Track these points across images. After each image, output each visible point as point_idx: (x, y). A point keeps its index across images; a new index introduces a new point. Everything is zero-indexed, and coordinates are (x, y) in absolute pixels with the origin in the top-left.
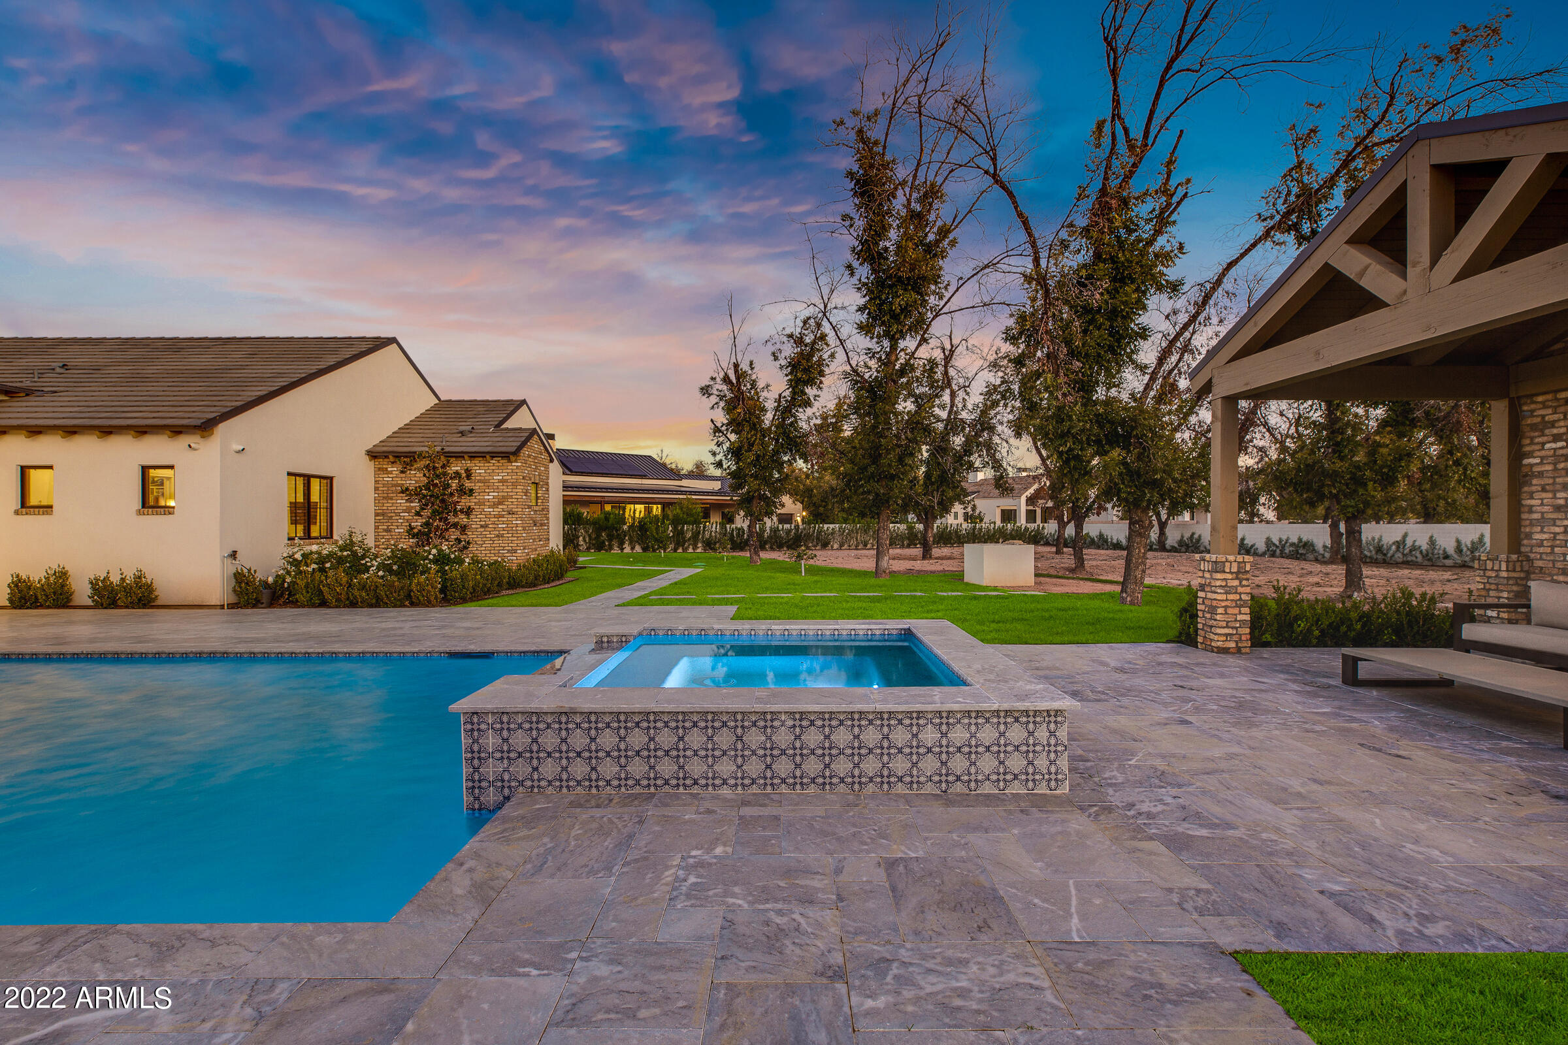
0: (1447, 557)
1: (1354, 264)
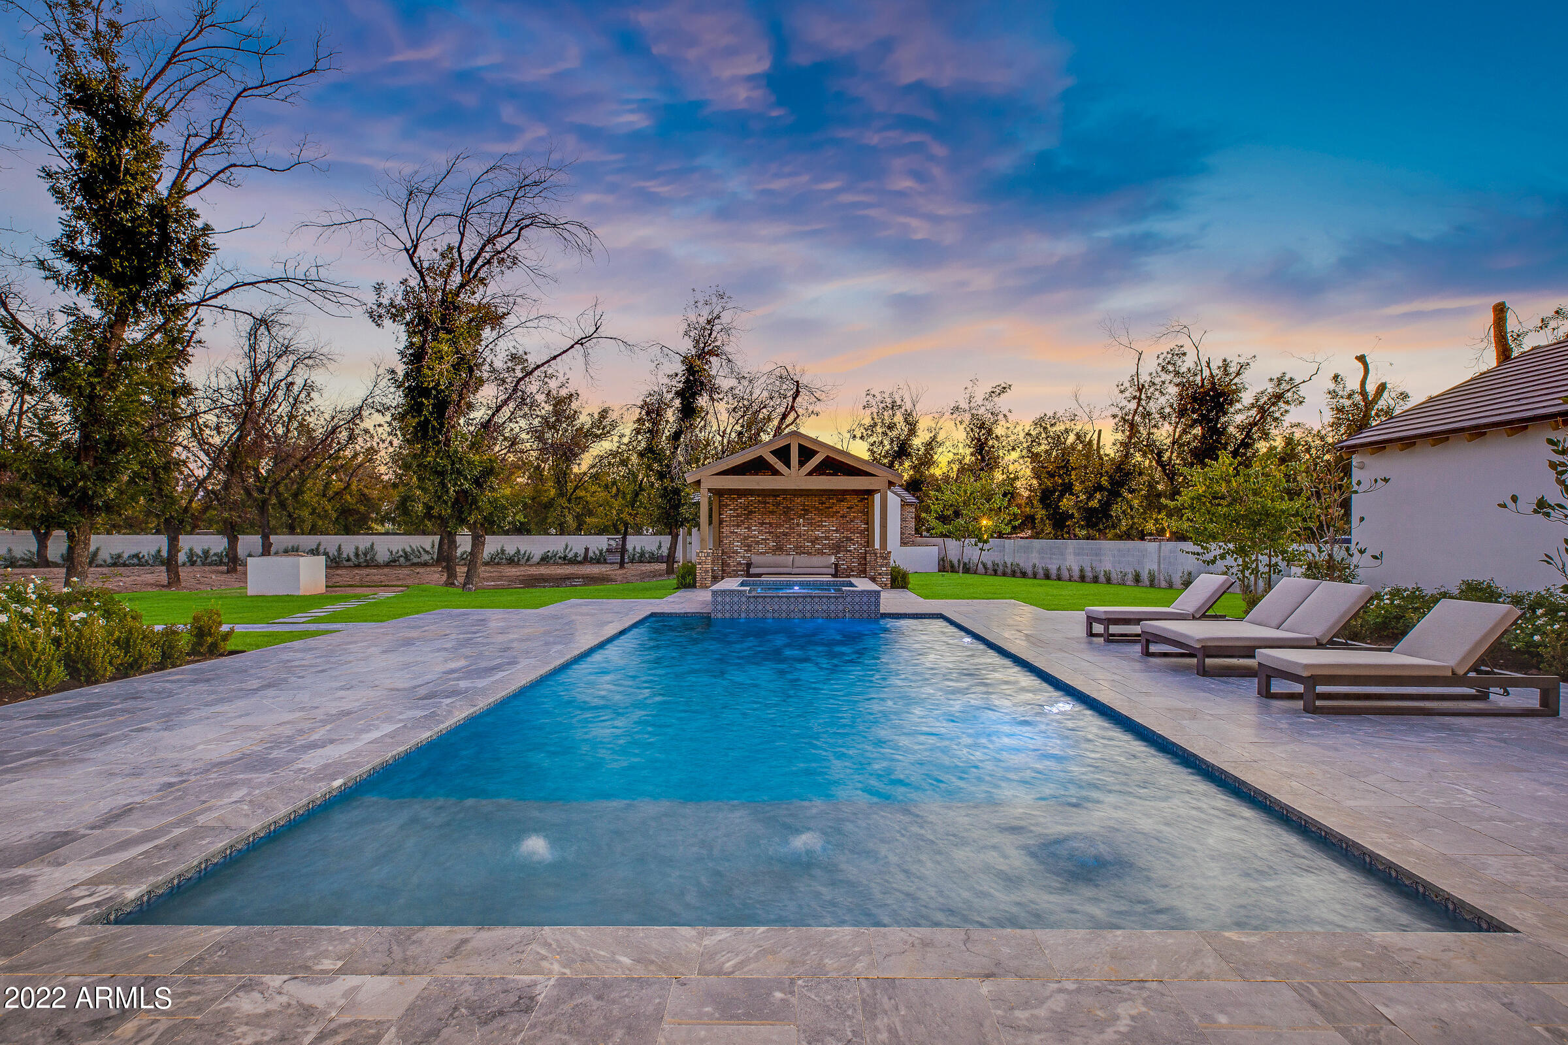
0: (349, 560)
1: (773, 460)
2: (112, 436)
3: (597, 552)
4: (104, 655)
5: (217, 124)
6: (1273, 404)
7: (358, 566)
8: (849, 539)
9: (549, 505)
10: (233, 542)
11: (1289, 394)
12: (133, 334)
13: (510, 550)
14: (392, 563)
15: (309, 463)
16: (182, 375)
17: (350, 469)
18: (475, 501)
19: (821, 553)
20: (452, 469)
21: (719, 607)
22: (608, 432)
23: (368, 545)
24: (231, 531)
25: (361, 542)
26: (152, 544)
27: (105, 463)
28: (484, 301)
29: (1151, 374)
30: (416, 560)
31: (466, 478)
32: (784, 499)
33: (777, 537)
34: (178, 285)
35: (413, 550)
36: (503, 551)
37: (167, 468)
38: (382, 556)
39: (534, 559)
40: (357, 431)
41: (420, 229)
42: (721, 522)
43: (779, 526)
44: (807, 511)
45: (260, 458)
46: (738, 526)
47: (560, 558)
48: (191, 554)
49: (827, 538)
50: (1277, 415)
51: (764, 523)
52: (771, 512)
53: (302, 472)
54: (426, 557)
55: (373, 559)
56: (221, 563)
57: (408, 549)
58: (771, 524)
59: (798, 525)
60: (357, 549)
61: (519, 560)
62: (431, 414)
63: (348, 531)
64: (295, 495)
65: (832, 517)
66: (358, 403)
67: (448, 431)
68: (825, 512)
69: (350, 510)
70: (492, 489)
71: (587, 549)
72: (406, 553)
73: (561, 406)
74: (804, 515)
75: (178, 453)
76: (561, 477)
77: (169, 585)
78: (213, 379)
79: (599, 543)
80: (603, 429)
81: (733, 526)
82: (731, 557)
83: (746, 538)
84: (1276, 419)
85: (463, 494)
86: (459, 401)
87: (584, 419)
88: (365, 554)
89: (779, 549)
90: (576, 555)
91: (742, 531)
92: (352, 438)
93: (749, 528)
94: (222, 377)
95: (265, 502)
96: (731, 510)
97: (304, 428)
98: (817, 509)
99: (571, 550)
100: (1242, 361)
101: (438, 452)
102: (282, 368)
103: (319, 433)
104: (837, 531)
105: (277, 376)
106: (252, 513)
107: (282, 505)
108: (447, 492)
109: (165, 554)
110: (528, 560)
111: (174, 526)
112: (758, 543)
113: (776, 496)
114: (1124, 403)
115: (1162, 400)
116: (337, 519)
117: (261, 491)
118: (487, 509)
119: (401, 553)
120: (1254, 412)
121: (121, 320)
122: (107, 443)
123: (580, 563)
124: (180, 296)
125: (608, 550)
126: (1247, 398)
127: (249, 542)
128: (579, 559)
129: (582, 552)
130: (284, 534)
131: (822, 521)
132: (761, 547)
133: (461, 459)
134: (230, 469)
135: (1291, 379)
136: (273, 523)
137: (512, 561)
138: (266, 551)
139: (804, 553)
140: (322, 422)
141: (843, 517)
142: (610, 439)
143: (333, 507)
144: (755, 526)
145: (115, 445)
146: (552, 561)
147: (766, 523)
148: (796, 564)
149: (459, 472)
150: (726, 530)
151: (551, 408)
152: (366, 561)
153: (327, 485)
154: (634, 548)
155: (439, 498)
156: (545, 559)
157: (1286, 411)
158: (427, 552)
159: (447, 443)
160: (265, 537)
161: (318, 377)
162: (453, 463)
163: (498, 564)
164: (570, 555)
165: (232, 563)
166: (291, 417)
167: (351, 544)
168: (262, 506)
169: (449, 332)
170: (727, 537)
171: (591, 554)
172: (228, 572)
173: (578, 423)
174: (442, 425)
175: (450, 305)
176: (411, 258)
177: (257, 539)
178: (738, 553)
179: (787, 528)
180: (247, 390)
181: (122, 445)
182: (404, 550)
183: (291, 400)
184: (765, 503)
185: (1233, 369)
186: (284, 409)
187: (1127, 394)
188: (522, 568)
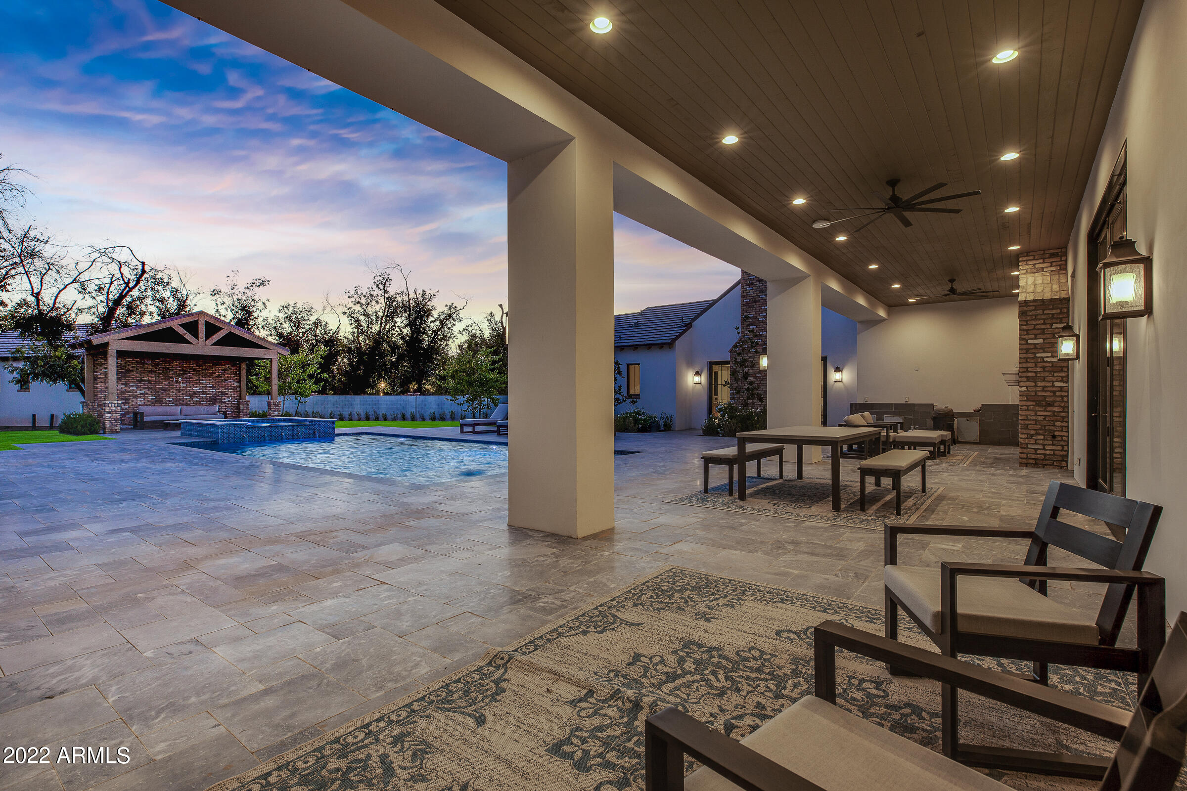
1: (182, 332)
6: (447, 320)
8: (224, 394)
11: (455, 315)
19: (198, 404)
29: (368, 288)
33: (156, 392)
42: (95, 378)
43: (158, 383)
44: (185, 372)
49: (203, 393)
50: (450, 326)
51: (142, 381)
52: (149, 371)
58: (149, 381)
59: (177, 382)
65: (209, 377)
68: (204, 373)
74: (184, 374)
83: (123, 393)
84: (449, 328)
89: (158, 401)
93: (126, 385)
98: (194, 370)
100: (432, 292)
104: (213, 387)
112: (136, 397)
113: (154, 359)
114: (351, 305)
115: (377, 307)
120: (438, 323)
126: (435, 314)
131: (199, 380)
135: (456, 307)
141: (218, 376)
144: (133, 382)
147: (144, 381)
148: (184, 413)
157: (454, 325)
179: (166, 385)
185: (428, 297)
187: (353, 299)
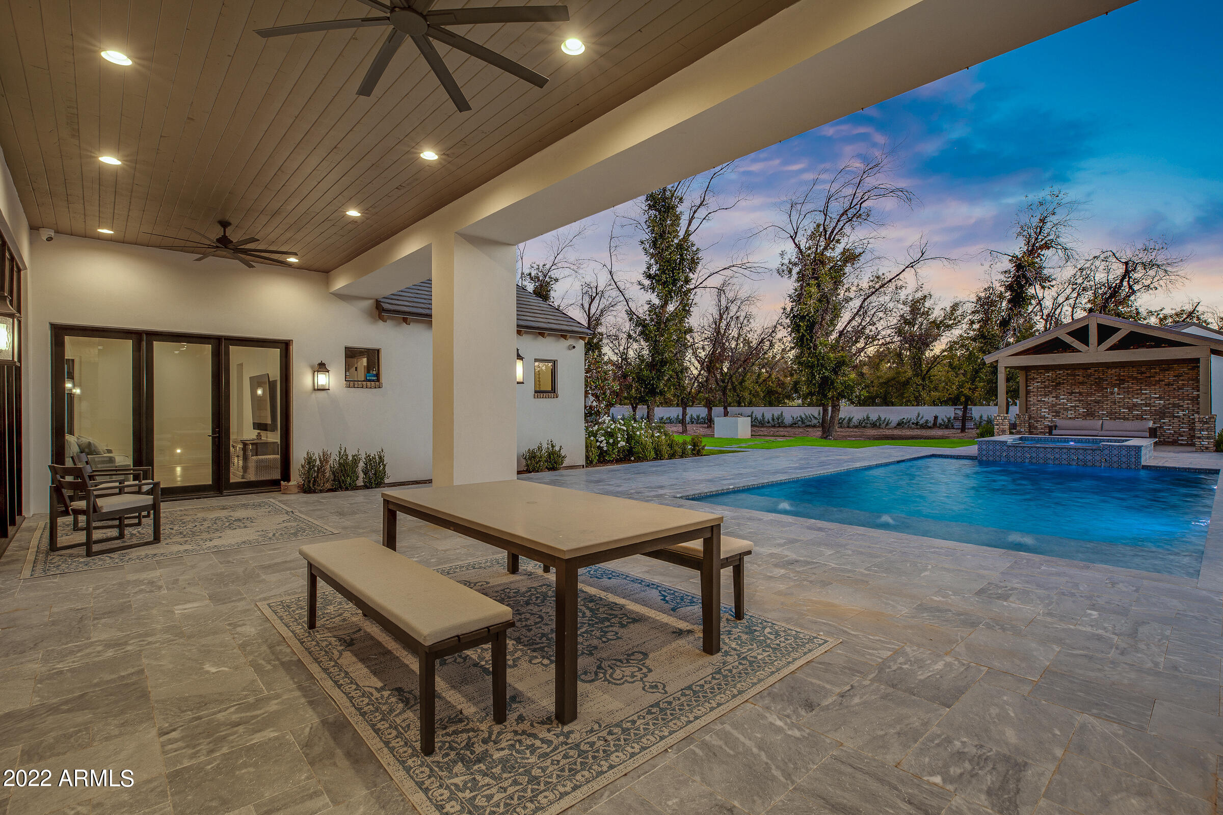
0: (768, 422)
1: (1069, 340)
2: (662, 359)
3: (946, 420)
4: (665, 449)
5: (703, 196)
7: (774, 426)
8: (1176, 405)
9: (907, 382)
10: (710, 410)
12: (671, 308)
13: (874, 417)
14: (793, 425)
15: (748, 363)
16: (688, 323)
17: (771, 365)
18: (832, 383)
19: (1140, 418)
20: (818, 364)
21: (984, 453)
22: (959, 322)
23: (779, 413)
24: (709, 405)
25: (776, 411)
26: (674, 412)
27: (661, 372)
28: (848, 247)
30: (808, 423)
31: (826, 369)
32: (1095, 371)
33: (1088, 404)
34: (687, 281)
35: (806, 416)
36: (868, 418)
37: (682, 372)
38: (788, 420)
39: (892, 424)
40: (774, 341)
41: (799, 222)
42: (1028, 392)
43: (1091, 394)
44: (1123, 381)
45: (722, 362)
46: (1046, 395)
47: (913, 424)
48: (692, 418)
49: (1148, 405)
51: (1073, 393)
52: (1080, 383)
53: (745, 369)
54: (815, 422)
55: (782, 422)
56: (705, 423)
57: (803, 416)
58: (1080, 393)
59: (1112, 393)
60: (773, 415)
61: (880, 425)
62: (806, 331)
63: (771, 404)
64: (741, 383)
65: (1155, 385)
66: (775, 324)
67: (815, 341)
68: (1148, 382)
69: (772, 391)
70: (844, 375)
71: (936, 417)
72: (802, 418)
73: (916, 307)
74: (1120, 384)
75: (686, 364)
76: (917, 361)
77: (682, 433)
78: (702, 321)
79: (947, 412)
80: (955, 319)
81: (1041, 395)
82: (1039, 421)
83: (1054, 405)
85: (825, 379)
86: (822, 321)
87: (937, 314)
88: (778, 419)
89: (1090, 415)
90: (927, 422)
91: (1050, 399)
92: (772, 345)
93: (1057, 397)
94: (705, 319)
95: (725, 387)
96: (1038, 382)
97: (747, 342)
98: (1135, 378)
99: (922, 418)
101: (809, 354)
102: (733, 309)
103: (754, 344)
104: (1160, 398)
105: (732, 314)
106: (719, 395)
107: (734, 389)
108: (815, 378)
109: (681, 417)
110: (887, 424)
111: (684, 404)
112: (1067, 410)
113: (1086, 369)
116: (764, 397)
117: (723, 381)
118: (840, 388)
119: (799, 418)
121: (666, 304)
122: (661, 362)
123: (930, 428)
124: (688, 286)
125: (955, 418)
127: (718, 410)
128: (929, 425)
129: (932, 420)
130: (734, 406)
131: (1142, 390)
132: (1071, 414)
133: (823, 357)
134: (709, 371)
136: (729, 400)
137: (874, 425)
138: (726, 414)
139: (1120, 419)
140: (756, 336)
141: (1168, 384)
142: (960, 327)
143: (762, 389)
144: (1064, 395)
145: (664, 363)
146: (906, 426)
147: (1076, 393)
148: (1105, 427)
149: (822, 365)
150: (1032, 399)
151: (908, 309)
152: (778, 423)
153: (759, 375)
154: (981, 417)
155: (811, 382)
156: (900, 424)
158: (815, 418)
159: (815, 347)
160: (725, 408)
161: (753, 310)
162: (818, 360)
163: (864, 427)
164: (921, 422)
165: (709, 422)
166: (739, 335)
167: (769, 412)
168: (724, 391)
169: (817, 279)
170: (1034, 405)
171: (939, 421)
172: (708, 427)
173: (932, 317)
174: (812, 337)
175: (820, 260)
176: (794, 240)
177: (722, 409)
178: (1044, 417)
179: (1099, 396)
180: (717, 323)
181: (666, 363)
182: (801, 417)
183: (739, 325)
184: (1074, 375)
186: (735, 333)
188: (881, 430)
